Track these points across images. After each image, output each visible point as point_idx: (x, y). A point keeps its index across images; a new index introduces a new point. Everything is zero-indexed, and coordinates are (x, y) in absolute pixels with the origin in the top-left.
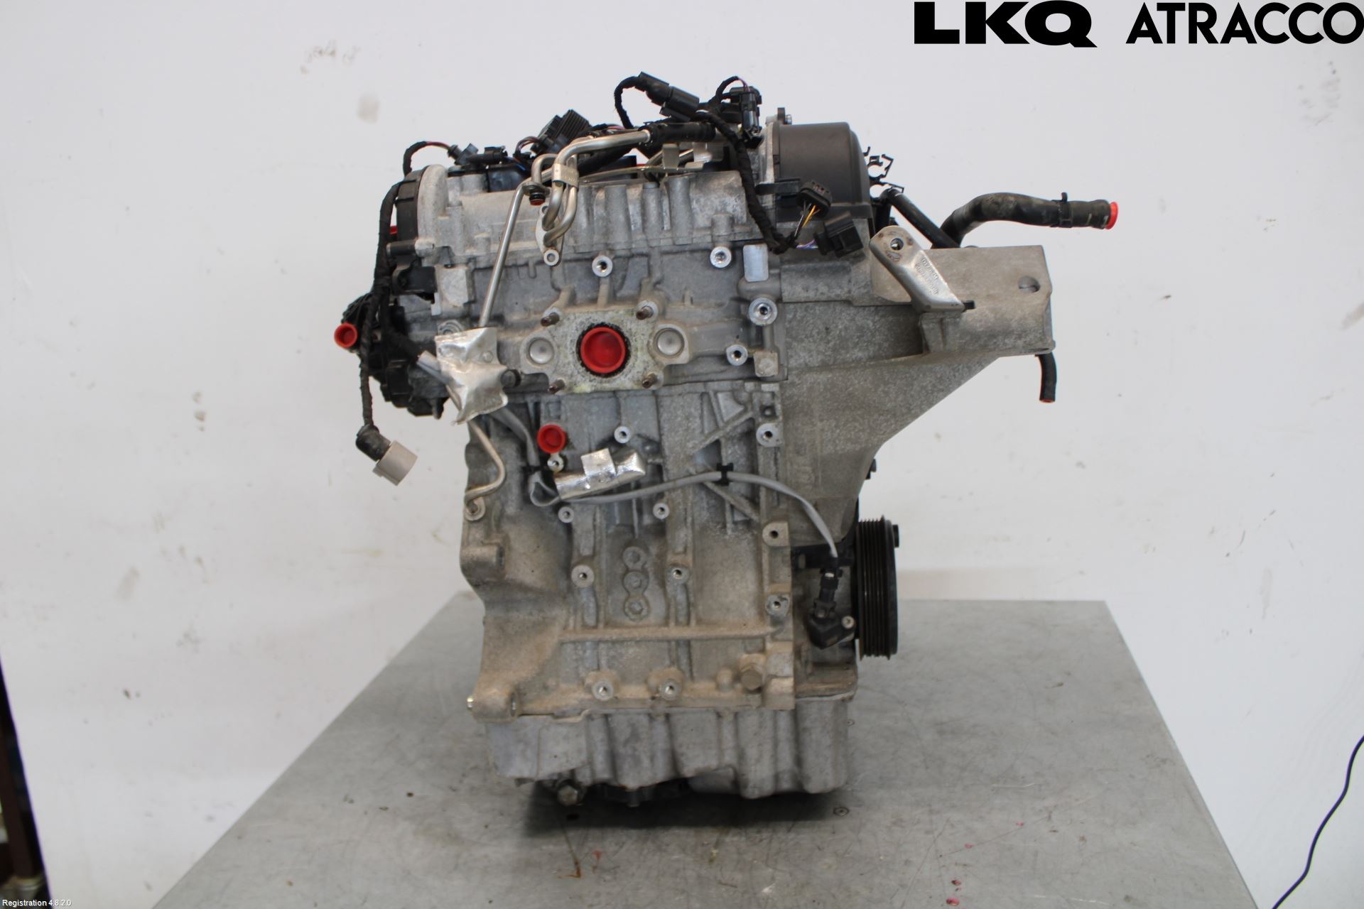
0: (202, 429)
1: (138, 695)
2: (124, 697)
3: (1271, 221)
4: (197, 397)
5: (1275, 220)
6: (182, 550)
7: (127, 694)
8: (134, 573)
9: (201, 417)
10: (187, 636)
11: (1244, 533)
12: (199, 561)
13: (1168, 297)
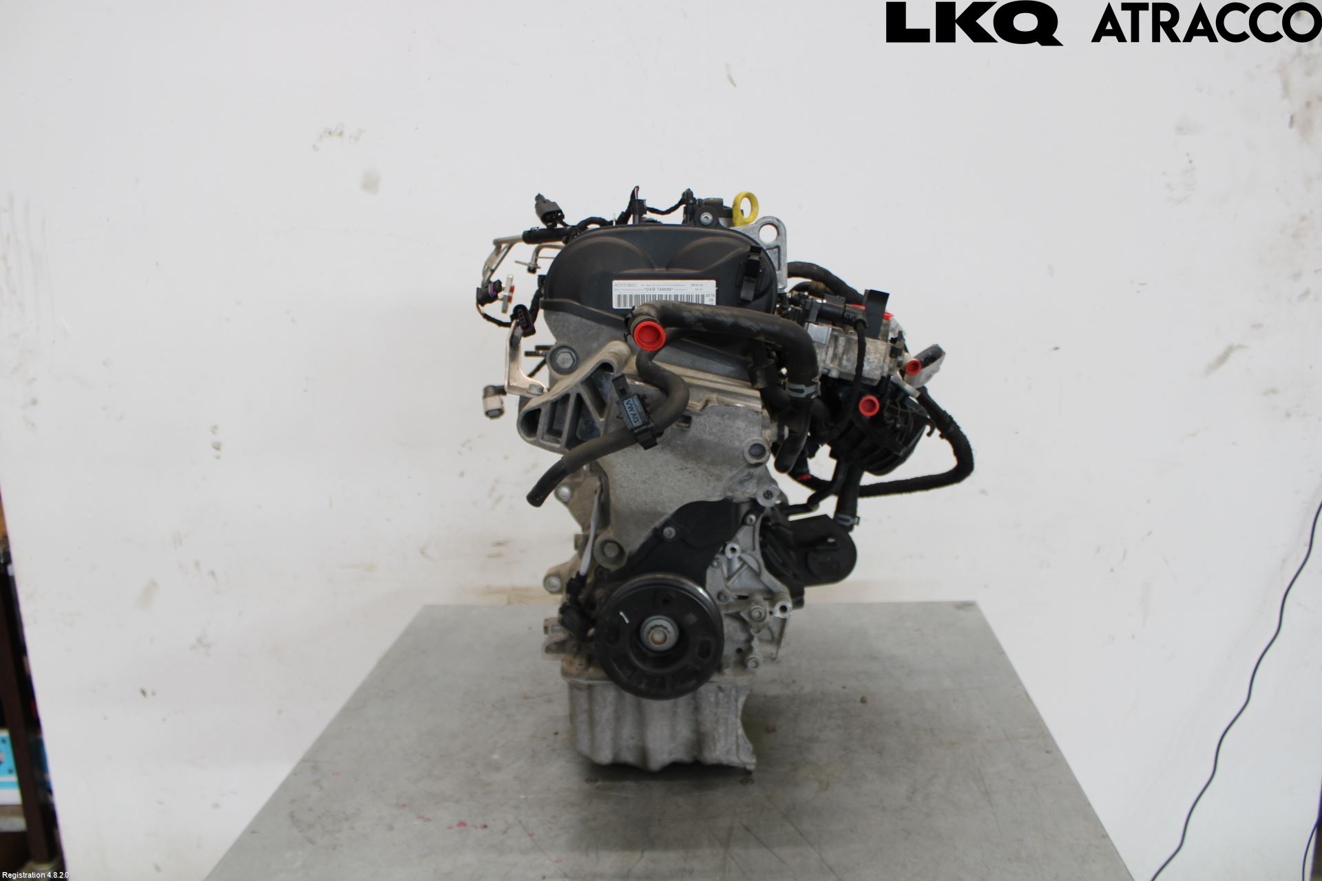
0: (218, 458)
1: (154, 694)
2: (141, 696)
3: (1142, 284)
4: (214, 429)
5: (1146, 284)
6: (197, 564)
7: (143, 693)
8: (154, 584)
9: (217, 447)
10: (199, 640)
11: (1125, 551)
12: (213, 574)
13: (1057, 349)
